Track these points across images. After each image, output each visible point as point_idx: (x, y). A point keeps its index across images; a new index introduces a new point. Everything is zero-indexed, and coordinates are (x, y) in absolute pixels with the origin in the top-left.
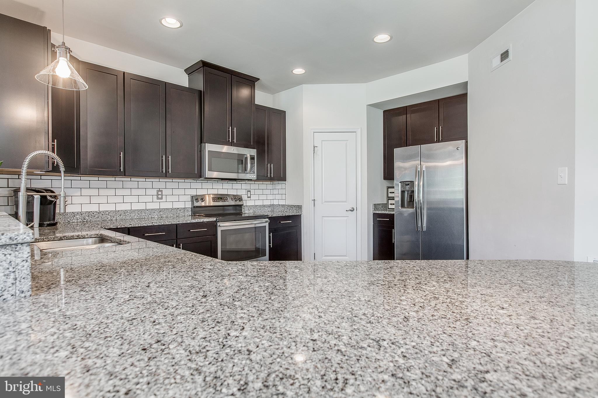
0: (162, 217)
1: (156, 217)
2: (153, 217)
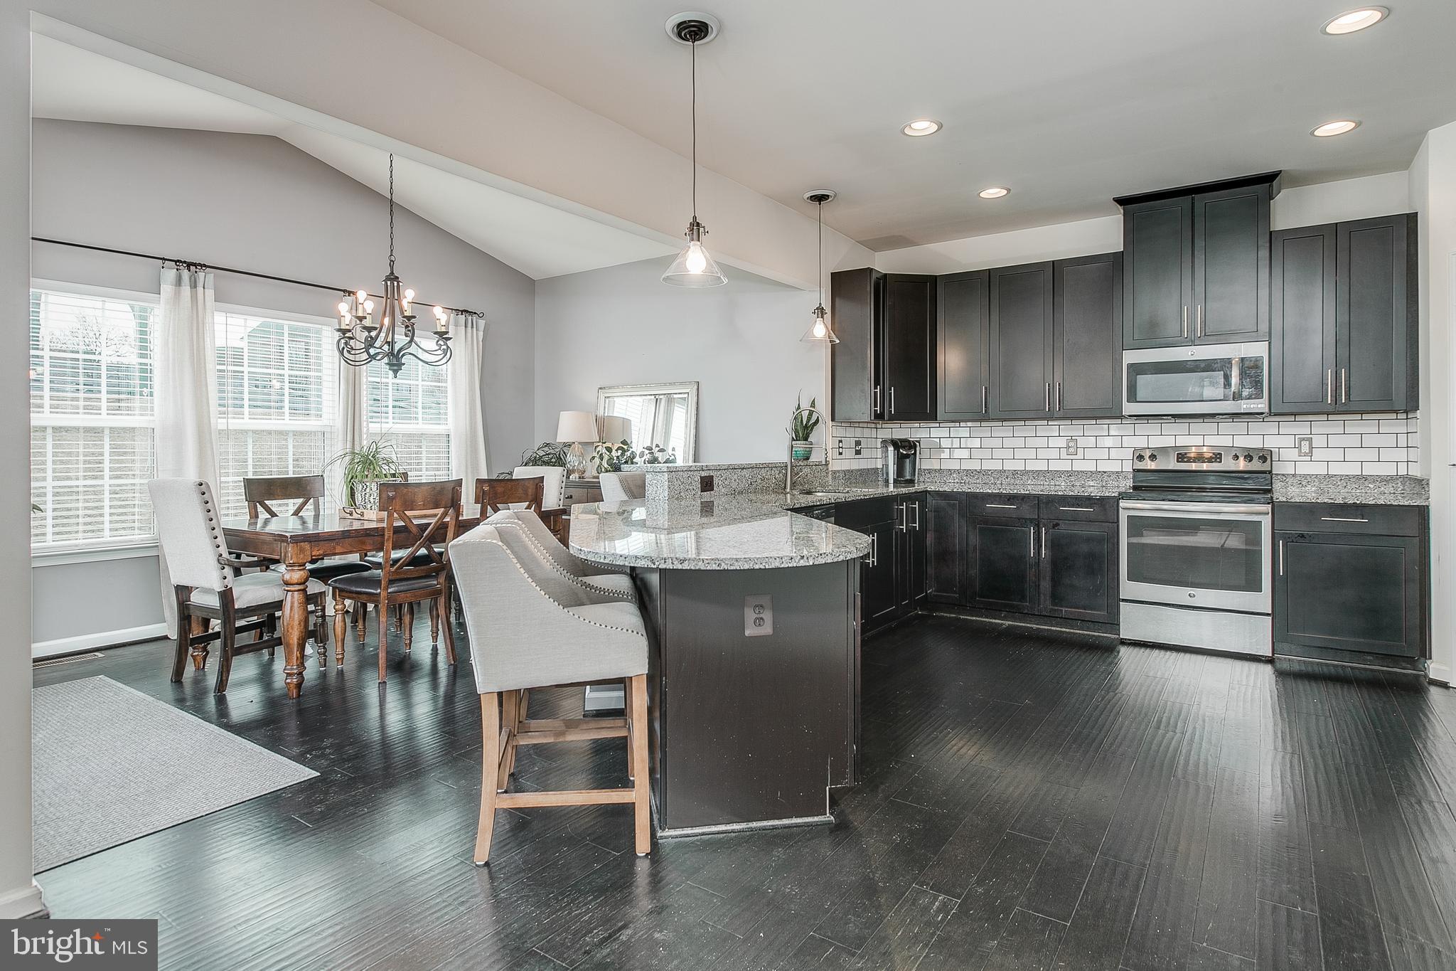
0: (1073, 486)
1: (1063, 484)
2: (1057, 483)
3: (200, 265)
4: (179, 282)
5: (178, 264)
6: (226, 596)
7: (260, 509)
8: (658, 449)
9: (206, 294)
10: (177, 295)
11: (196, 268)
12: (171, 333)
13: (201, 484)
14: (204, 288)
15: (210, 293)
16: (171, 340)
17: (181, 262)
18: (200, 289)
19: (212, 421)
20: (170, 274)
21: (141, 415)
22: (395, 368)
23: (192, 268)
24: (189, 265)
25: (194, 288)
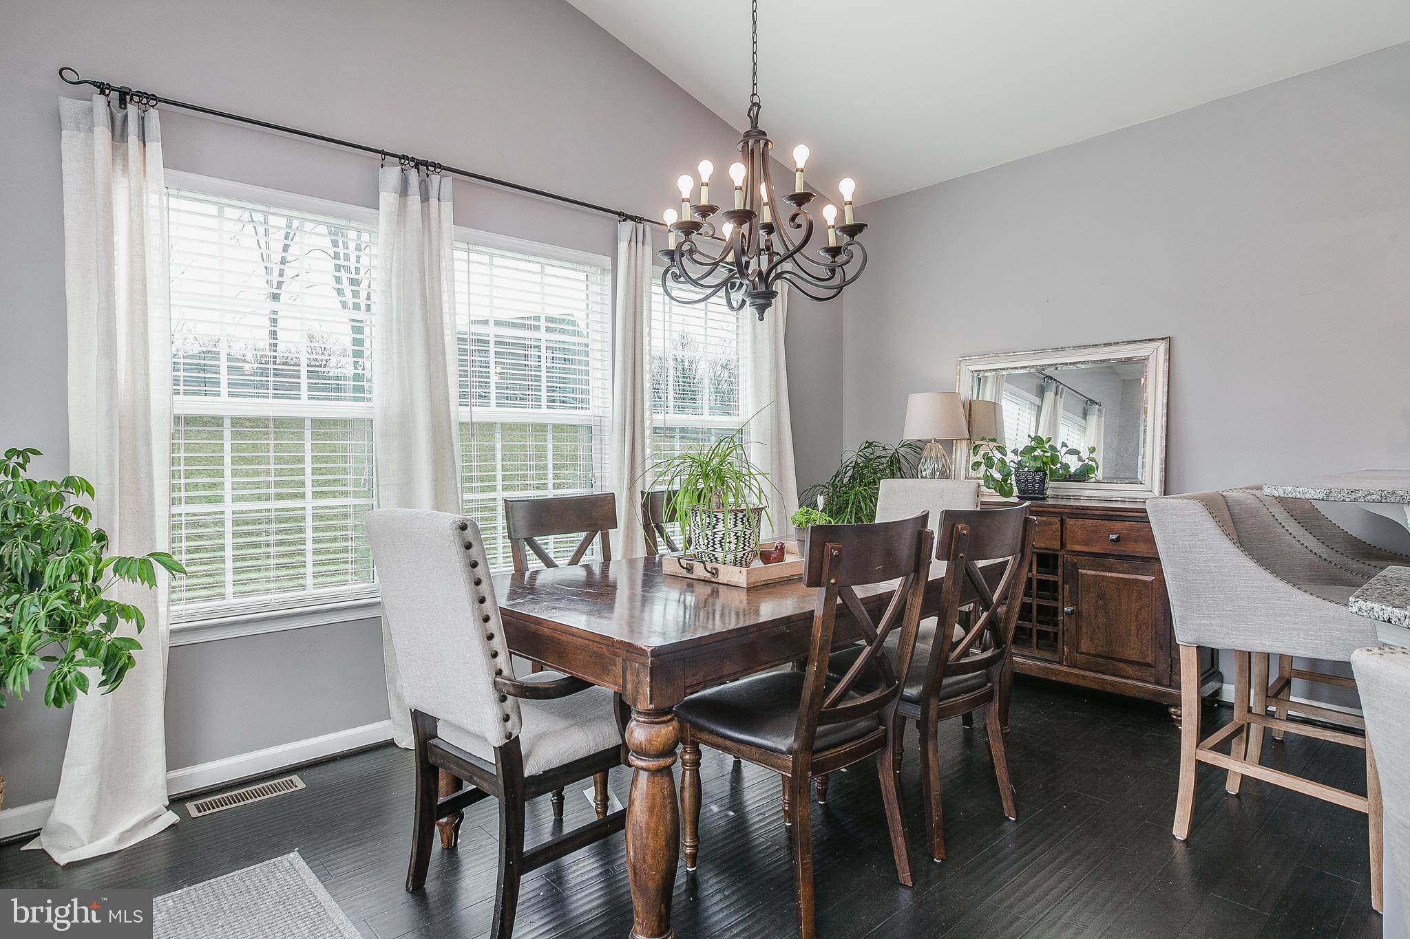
3: (434, 165)
4: (404, 191)
5: (403, 161)
6: (510, 753)
7: (529, 551)
8: (1064, 450)
9: (442, 207)
10: (402, 209)
11: (428, 169)
12: (394, 270)
13: (463, 527)
14: (438, 199)
15: (447, 207)
16: (394, 281)
17: (408, 158)
18: (433, 201)
19: (453, 408)
20: (391, 174)
21: (355, 399)
23: (423, 168)
24: (418, 164)
25: (425, 198)
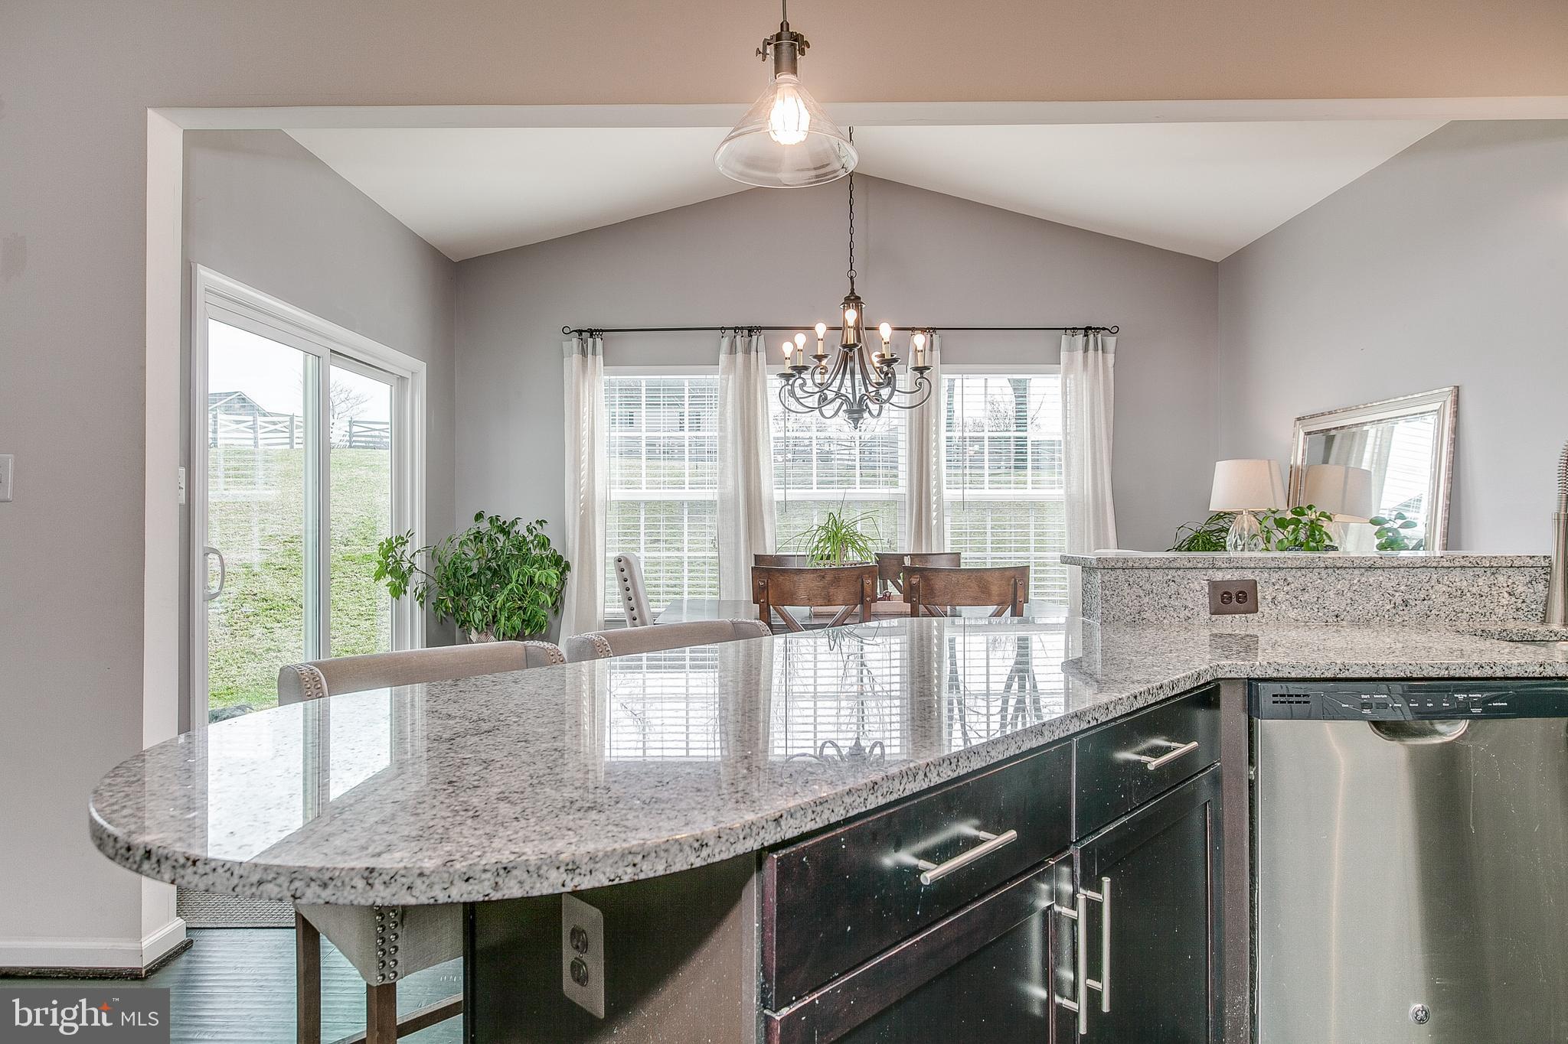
3: (757, 328)
4: (732, 350)
5: (736, 331)
9: (759, 357)
10: (732, 363)
11: (752, 332)
14: (757, 352)
15: (762, 356)
18: (753, 353)
19: (765, 492)
20: (725, 343)
22: (856, 416)
24: (747, 330)
25: (747, 351)
